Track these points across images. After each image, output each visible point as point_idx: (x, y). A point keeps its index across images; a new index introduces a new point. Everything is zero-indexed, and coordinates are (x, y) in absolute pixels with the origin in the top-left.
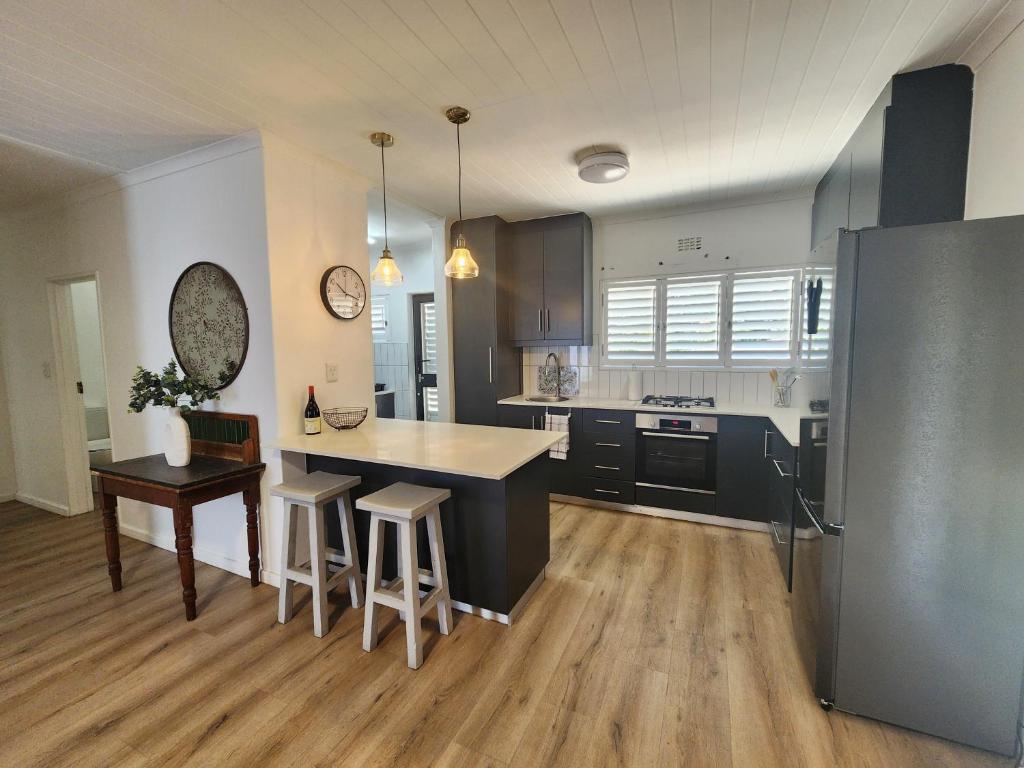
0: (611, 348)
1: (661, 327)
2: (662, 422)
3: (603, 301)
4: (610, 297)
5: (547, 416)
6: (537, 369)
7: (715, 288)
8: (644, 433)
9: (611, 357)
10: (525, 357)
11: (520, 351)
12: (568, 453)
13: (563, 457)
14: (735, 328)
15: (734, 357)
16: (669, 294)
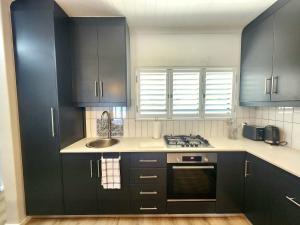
0: (142, 108)
1: (170, 96)
2: (185, 159)
3: (137, 79)
4: (141, 77)
5: (103, 160)
6: (95, 121)
7: (197, 76)
8: (174, 167)
9: (142, 113)
10: (88, 113)
11: (83, 109)
12: (122, 183)
13: (118, 186)
14: (207, 97)
15: (206, 112)
16: (174, 77)
